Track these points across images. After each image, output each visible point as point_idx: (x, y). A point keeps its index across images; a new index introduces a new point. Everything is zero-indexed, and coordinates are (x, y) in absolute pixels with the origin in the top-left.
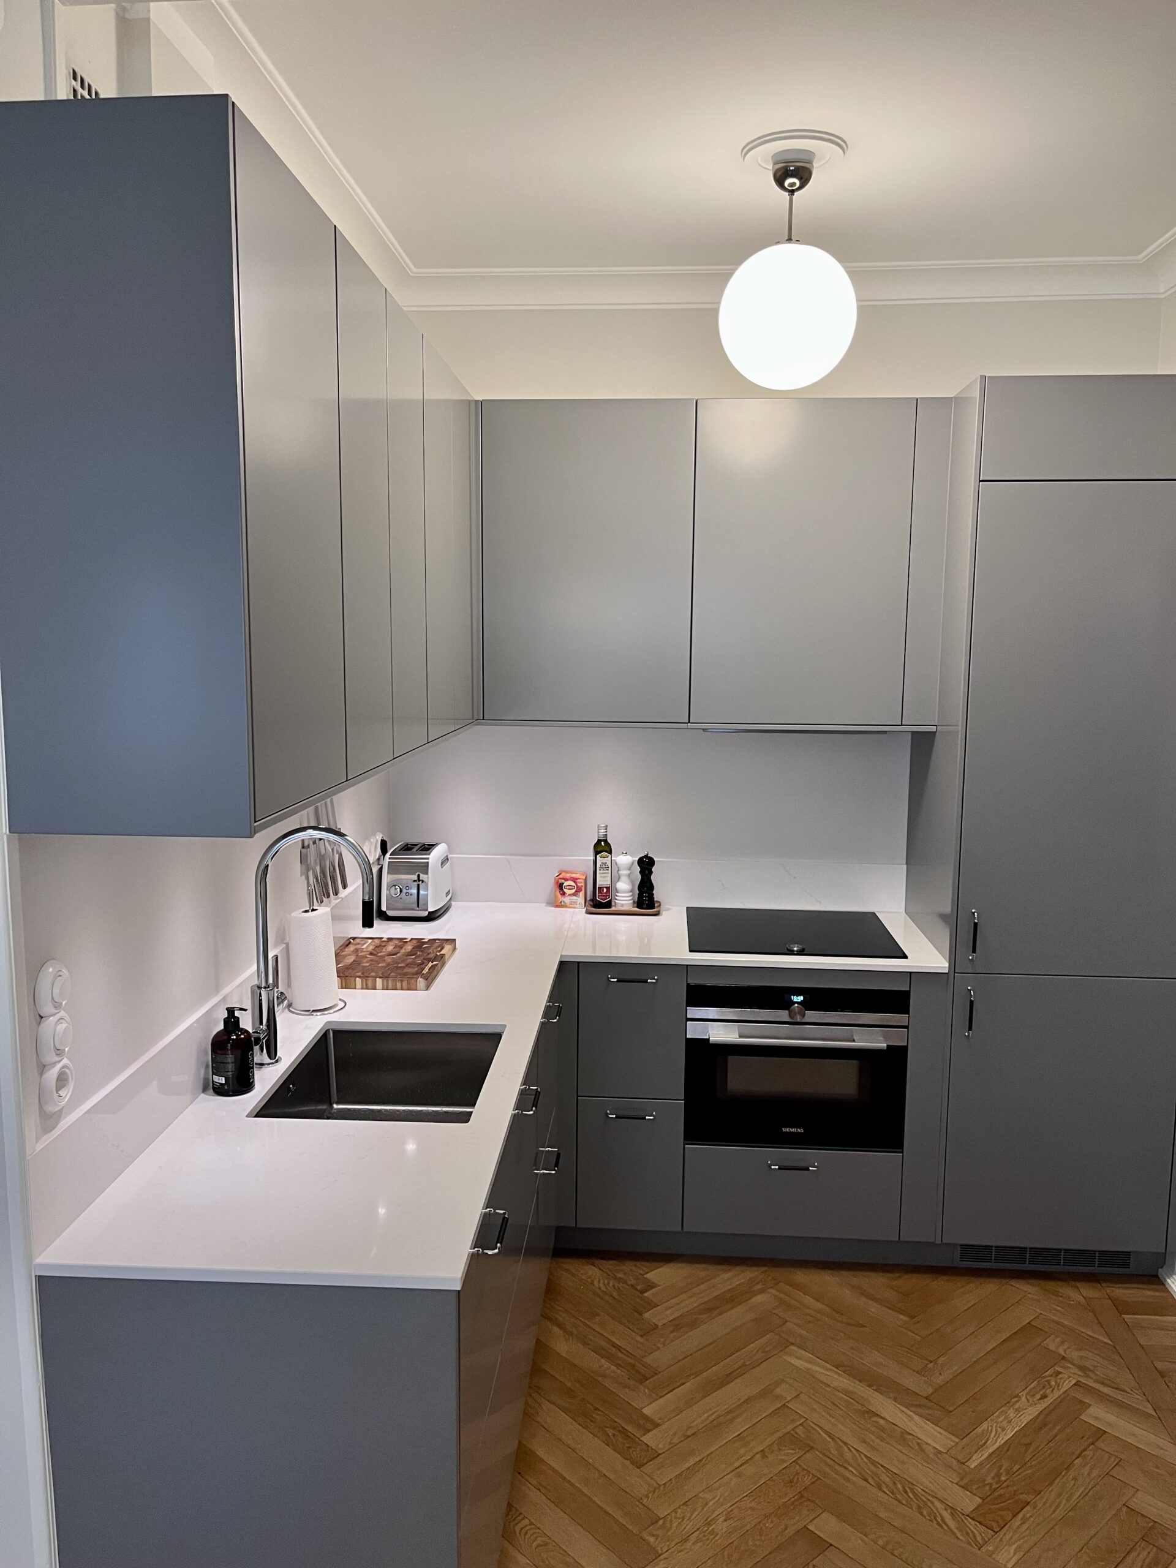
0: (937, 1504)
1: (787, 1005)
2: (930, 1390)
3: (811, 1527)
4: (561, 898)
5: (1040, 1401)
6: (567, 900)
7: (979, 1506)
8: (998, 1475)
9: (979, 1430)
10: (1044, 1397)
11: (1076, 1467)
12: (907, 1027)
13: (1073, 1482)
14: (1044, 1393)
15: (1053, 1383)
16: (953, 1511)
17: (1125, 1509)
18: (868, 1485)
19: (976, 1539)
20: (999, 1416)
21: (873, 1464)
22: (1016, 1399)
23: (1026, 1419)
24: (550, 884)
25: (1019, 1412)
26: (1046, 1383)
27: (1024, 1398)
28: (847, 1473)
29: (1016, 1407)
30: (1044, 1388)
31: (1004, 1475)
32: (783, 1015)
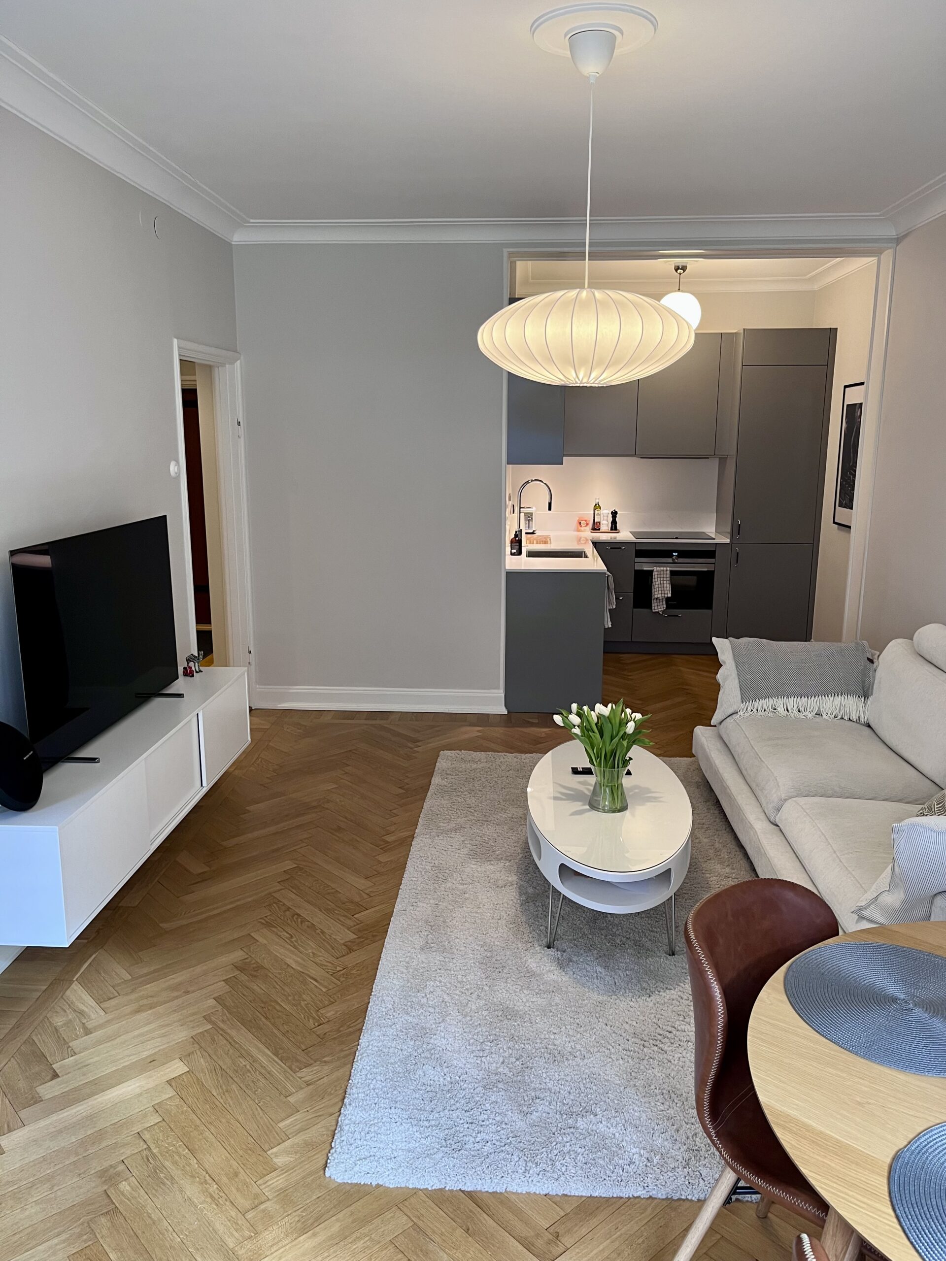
1: (671, 556)
4: (580, 528)
6: (582, 529)
12: (714, 564)
24: (575, 523)
32: (670, 560)
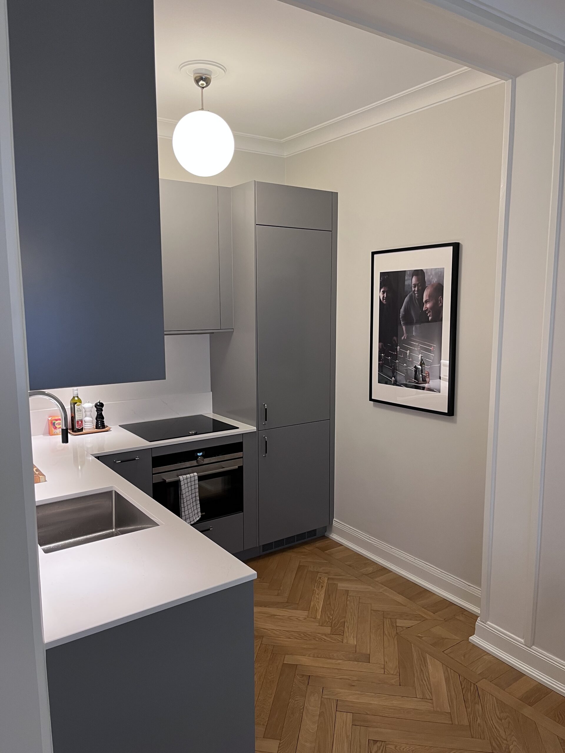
0: (319, 635)
1: (196, 458)
2: (286, 600)
3: (285, 662)
5: (322, 588)
6: (57, 431)
7: (331, 630)
8: (329, 617)
9: (312, 605)
10: (322, 587)
11: (349, 604)
12: (243, 457)
13: (352, 609)
14: (321, 586)
15: (321, 581)
16: (325, 635)
17: (372, 611)
18: (292, 639)
19: (339, 640)
20: (314, 599)
21: (287, 632)
22: (314, 592)
23: (323, 596)
25: (319, 595)
26: (319, 582)
27: (317, 590)
28: (282, 639)
29: (317, 593)
30: (320, 584)
31: (330, 616)
32: (194, 463)
